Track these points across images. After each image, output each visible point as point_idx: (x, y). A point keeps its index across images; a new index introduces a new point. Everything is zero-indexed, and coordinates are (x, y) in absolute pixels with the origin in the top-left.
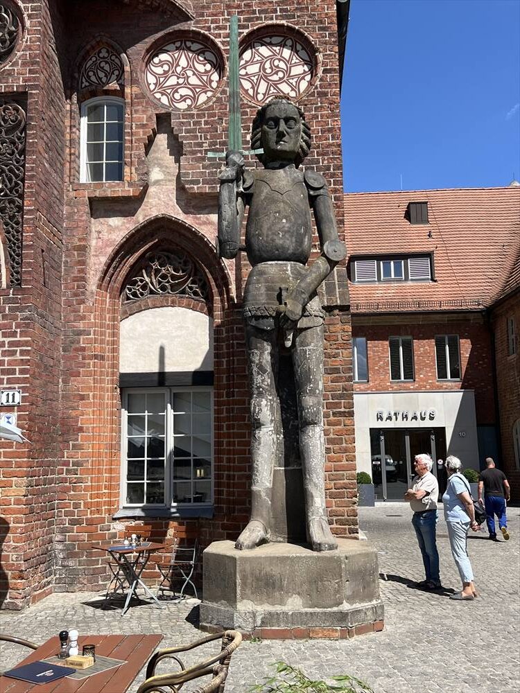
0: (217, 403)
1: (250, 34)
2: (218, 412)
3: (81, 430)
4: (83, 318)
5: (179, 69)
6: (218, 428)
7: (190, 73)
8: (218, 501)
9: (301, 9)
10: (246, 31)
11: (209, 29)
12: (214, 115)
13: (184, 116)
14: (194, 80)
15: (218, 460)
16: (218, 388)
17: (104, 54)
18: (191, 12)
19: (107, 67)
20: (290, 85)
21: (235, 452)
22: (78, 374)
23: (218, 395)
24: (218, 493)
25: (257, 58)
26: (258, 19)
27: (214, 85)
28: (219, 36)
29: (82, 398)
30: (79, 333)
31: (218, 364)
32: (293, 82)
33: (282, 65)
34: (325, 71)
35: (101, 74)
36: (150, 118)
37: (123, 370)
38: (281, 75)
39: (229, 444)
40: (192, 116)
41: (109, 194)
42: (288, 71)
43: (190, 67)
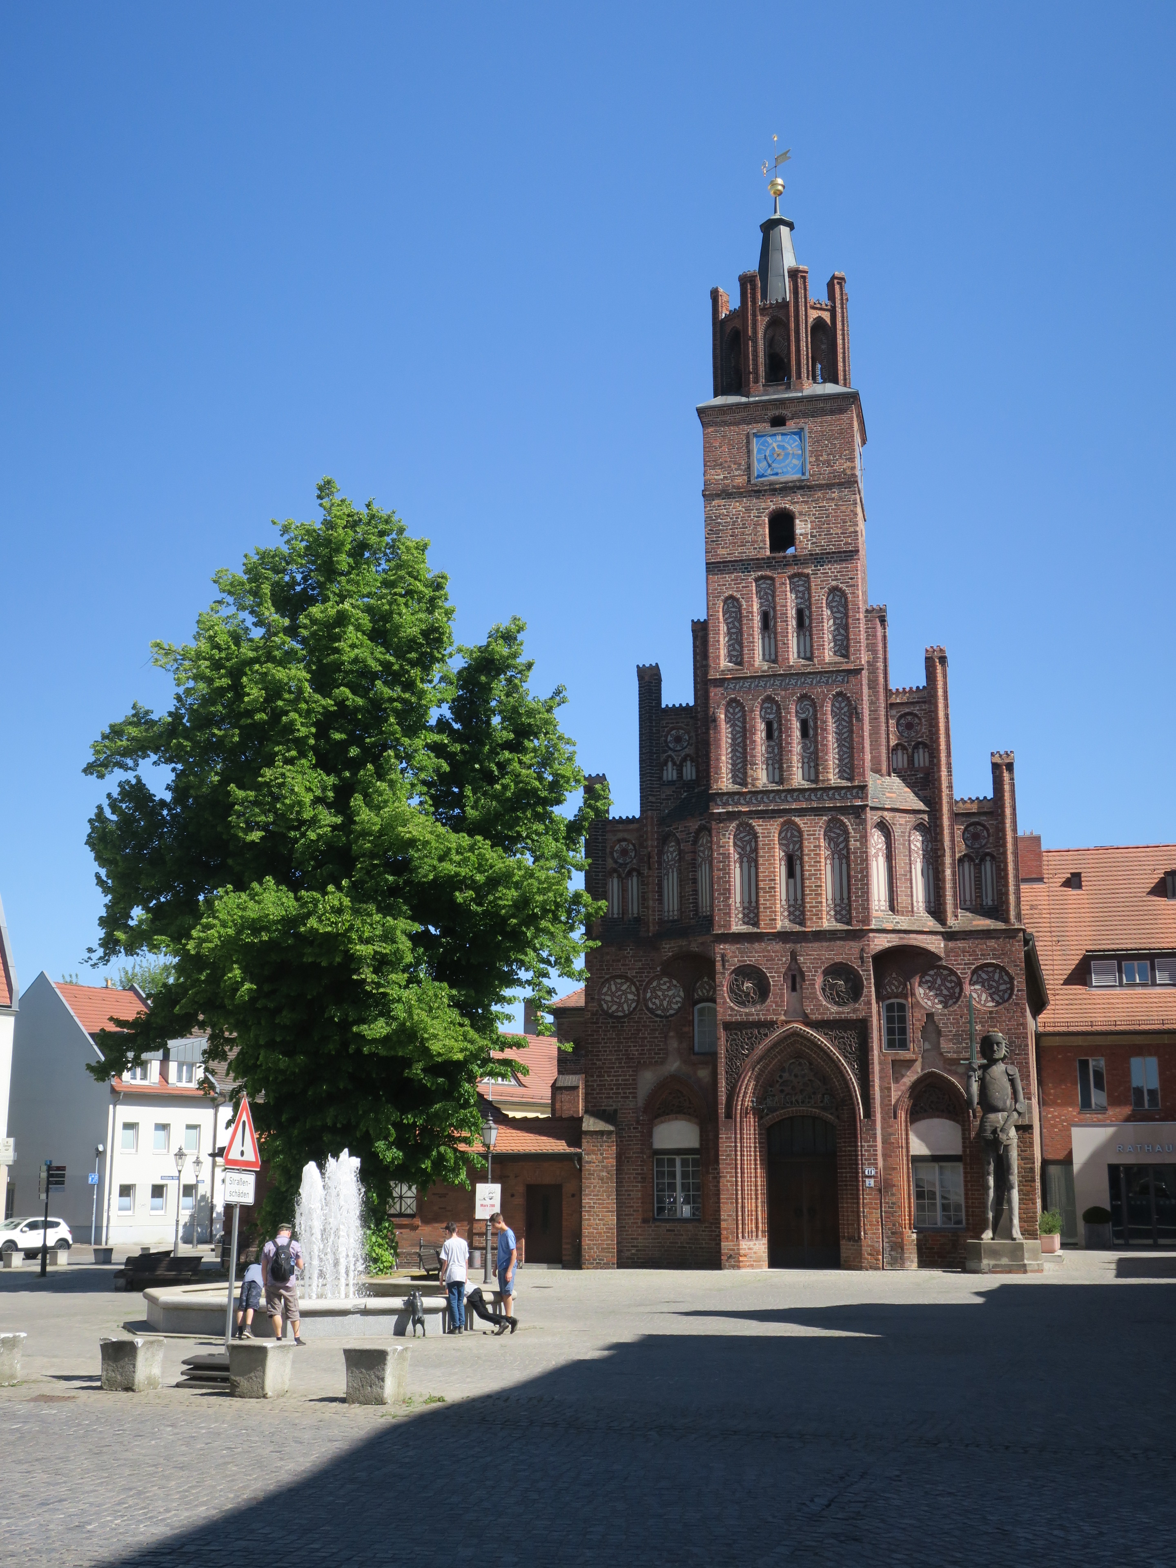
0: (965, 1173)
1: (976, 968)
2: (965, 1177)
3: (894, 1186)
4: (892, 1126)
5: (937, 986)
6: (966, 1186)
7: (943, 988)
8: (967, 1224)
9: (1003, 954)
10: (973, 967)
11: (953, 965)
12: (957, 1015)
13: (941, 1015)
14: (945, 992)
15: (966, 1202)
16: (965, 1164)
17: (894, 975)
18: (943, 955)
19: (896, 983)
20: (999, 995)
21: (976, 1199)
22: (891, 1157)
23: (965, 1168)
24: (967, 1220)
25: (980, 980)
26: (980, 959)
27: (957, 995)
28: (958, 969)
29: (895, 1169)
30: (891, 1134)
31: (964, 1151)
32: (1001, 994)
33: (994, 984)
34: (1018, 991)
35: (893, 988)
36: (922, 1015)
37: (911, 1153)
38: (994, 990)
39: (972, 1194)
40: (945, 1015)
41: (902, 1058)
42: (997, 988)
43: (943, 984)
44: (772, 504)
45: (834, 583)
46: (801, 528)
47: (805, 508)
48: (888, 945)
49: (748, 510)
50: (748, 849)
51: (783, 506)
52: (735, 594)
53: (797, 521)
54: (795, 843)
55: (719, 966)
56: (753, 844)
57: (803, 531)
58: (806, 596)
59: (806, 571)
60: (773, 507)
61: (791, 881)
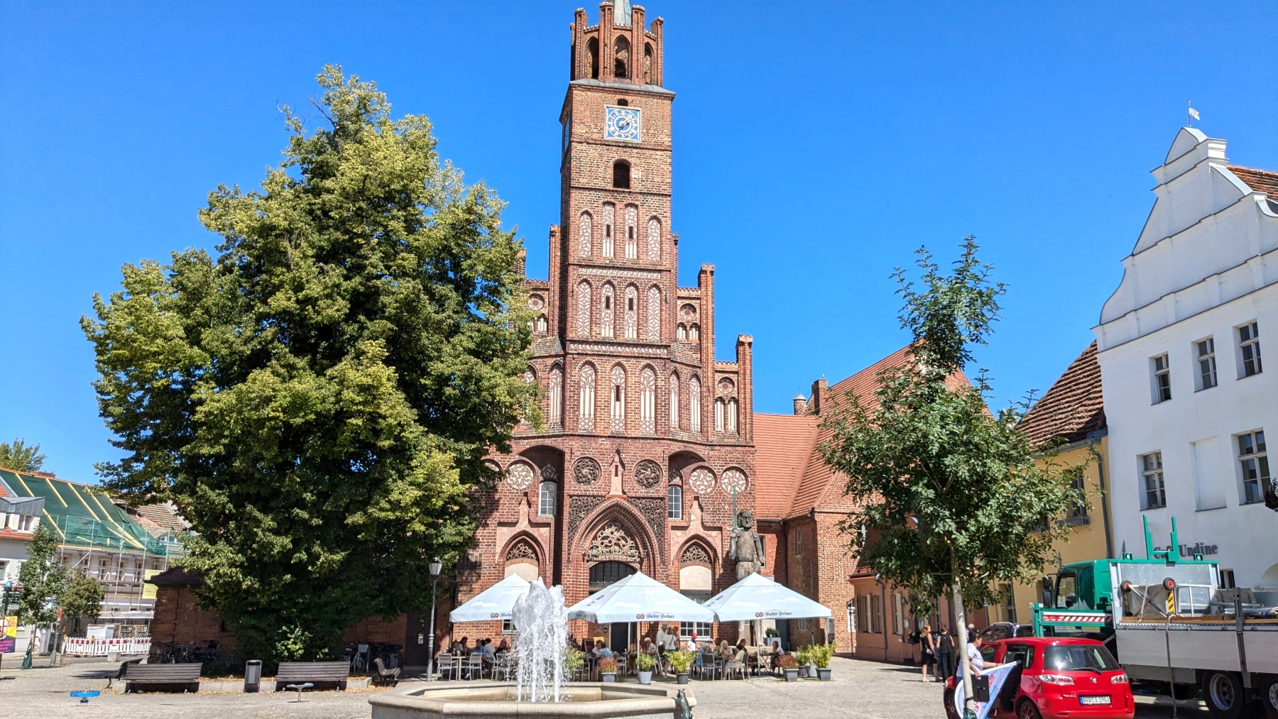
1: (726, 468)
5: (701, 478)
7: (705, 480)
9: (743, 461)
11: (711, 464)
12: (714, 498)
13: (703, 496)
17: (674, 470)
18: (706, 459)
19: (675, 476)
20: (738, 487)
25: (728, 476)
26: (729, 463)
27: (714, 485)
28: (715, 467)
32: (740, 486)
33: (736, 480)
34: (751, 485)
35: (673, 478)
36: (692, 496)
37: (680, 588)
38: (735, 483)
40: (706, 496)
41: (678, 525)
42: (738, 483)
43: (705, 478)
44: (617, 155)
45: (655, 214)
46: (635, 174)
47: (638, 161)
48: (678, 450)
49: (601, 155)
50: (590, 379)
51: (624, 158)
52: (589, 210)
53: (632, 170)
54: (621, 378)
55: (567, 457)
56: (594, 377)
57: (636, 176)
58: (636, 219)
59: (636, 203)
60: (617, 157)
61: (618, 403)
